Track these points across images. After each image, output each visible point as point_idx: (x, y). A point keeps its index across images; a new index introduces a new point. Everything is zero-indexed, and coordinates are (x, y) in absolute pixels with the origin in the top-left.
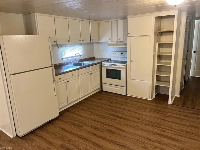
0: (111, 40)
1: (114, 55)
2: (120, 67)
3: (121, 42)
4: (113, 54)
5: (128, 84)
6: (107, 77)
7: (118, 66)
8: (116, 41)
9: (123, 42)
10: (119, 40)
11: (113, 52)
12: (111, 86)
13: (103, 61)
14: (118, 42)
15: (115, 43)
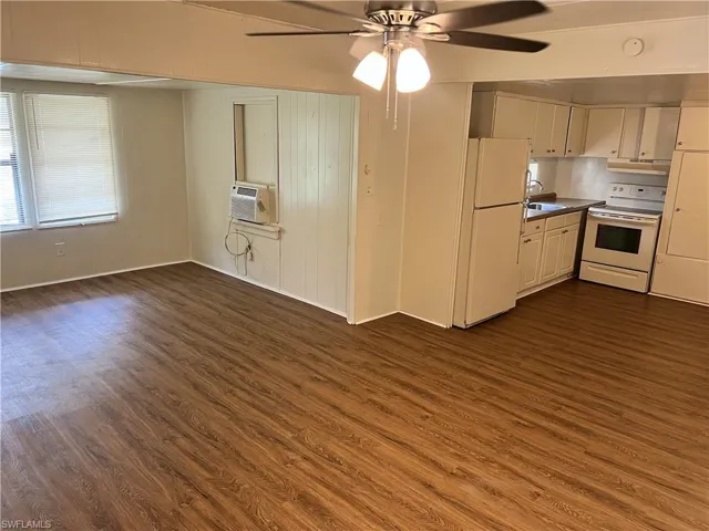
0: (616, 154)
1: (618, 194)
2: (642, 221)
3: (646, 161)
4: (615, 188)
5: (656, 265)
6: (598, 245)
7: (635, 220)
8: (633, 156)
9: (651, 161)
10: (640, 157)
11: (615, 185)
12: (605, 267)
13: (591, 206)
14: (637, 160)
15: (628, 161)
